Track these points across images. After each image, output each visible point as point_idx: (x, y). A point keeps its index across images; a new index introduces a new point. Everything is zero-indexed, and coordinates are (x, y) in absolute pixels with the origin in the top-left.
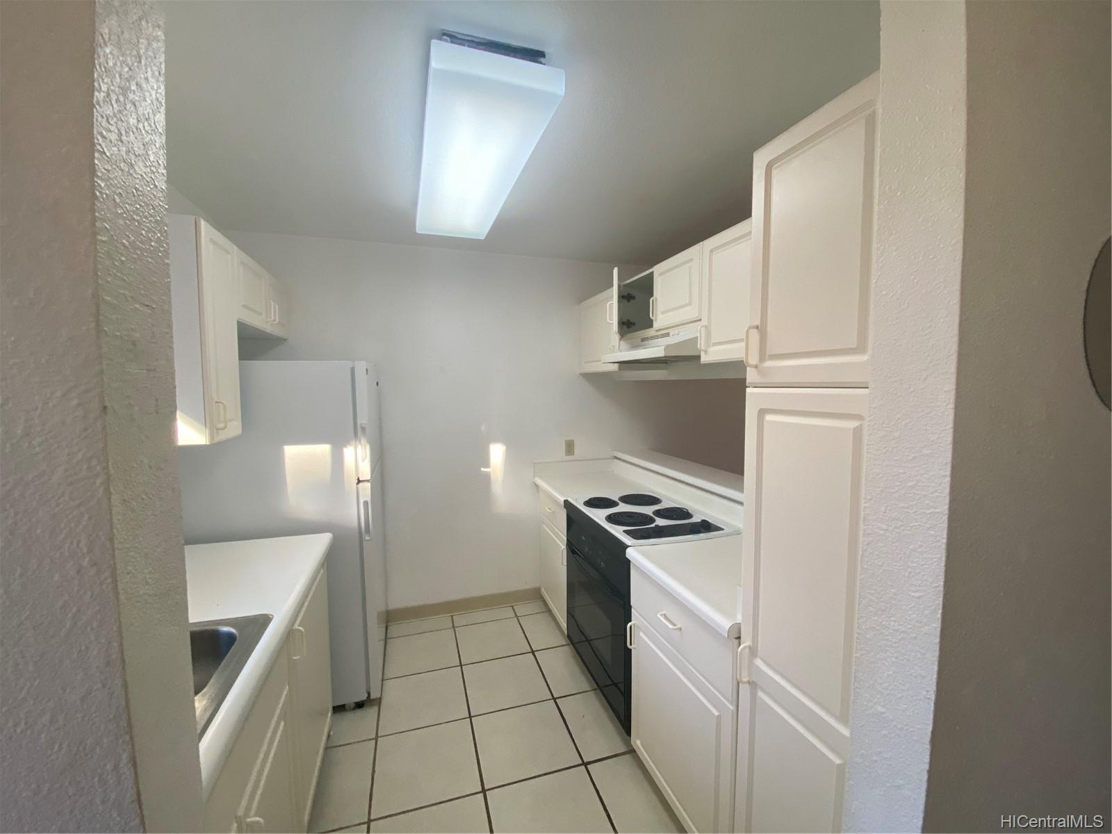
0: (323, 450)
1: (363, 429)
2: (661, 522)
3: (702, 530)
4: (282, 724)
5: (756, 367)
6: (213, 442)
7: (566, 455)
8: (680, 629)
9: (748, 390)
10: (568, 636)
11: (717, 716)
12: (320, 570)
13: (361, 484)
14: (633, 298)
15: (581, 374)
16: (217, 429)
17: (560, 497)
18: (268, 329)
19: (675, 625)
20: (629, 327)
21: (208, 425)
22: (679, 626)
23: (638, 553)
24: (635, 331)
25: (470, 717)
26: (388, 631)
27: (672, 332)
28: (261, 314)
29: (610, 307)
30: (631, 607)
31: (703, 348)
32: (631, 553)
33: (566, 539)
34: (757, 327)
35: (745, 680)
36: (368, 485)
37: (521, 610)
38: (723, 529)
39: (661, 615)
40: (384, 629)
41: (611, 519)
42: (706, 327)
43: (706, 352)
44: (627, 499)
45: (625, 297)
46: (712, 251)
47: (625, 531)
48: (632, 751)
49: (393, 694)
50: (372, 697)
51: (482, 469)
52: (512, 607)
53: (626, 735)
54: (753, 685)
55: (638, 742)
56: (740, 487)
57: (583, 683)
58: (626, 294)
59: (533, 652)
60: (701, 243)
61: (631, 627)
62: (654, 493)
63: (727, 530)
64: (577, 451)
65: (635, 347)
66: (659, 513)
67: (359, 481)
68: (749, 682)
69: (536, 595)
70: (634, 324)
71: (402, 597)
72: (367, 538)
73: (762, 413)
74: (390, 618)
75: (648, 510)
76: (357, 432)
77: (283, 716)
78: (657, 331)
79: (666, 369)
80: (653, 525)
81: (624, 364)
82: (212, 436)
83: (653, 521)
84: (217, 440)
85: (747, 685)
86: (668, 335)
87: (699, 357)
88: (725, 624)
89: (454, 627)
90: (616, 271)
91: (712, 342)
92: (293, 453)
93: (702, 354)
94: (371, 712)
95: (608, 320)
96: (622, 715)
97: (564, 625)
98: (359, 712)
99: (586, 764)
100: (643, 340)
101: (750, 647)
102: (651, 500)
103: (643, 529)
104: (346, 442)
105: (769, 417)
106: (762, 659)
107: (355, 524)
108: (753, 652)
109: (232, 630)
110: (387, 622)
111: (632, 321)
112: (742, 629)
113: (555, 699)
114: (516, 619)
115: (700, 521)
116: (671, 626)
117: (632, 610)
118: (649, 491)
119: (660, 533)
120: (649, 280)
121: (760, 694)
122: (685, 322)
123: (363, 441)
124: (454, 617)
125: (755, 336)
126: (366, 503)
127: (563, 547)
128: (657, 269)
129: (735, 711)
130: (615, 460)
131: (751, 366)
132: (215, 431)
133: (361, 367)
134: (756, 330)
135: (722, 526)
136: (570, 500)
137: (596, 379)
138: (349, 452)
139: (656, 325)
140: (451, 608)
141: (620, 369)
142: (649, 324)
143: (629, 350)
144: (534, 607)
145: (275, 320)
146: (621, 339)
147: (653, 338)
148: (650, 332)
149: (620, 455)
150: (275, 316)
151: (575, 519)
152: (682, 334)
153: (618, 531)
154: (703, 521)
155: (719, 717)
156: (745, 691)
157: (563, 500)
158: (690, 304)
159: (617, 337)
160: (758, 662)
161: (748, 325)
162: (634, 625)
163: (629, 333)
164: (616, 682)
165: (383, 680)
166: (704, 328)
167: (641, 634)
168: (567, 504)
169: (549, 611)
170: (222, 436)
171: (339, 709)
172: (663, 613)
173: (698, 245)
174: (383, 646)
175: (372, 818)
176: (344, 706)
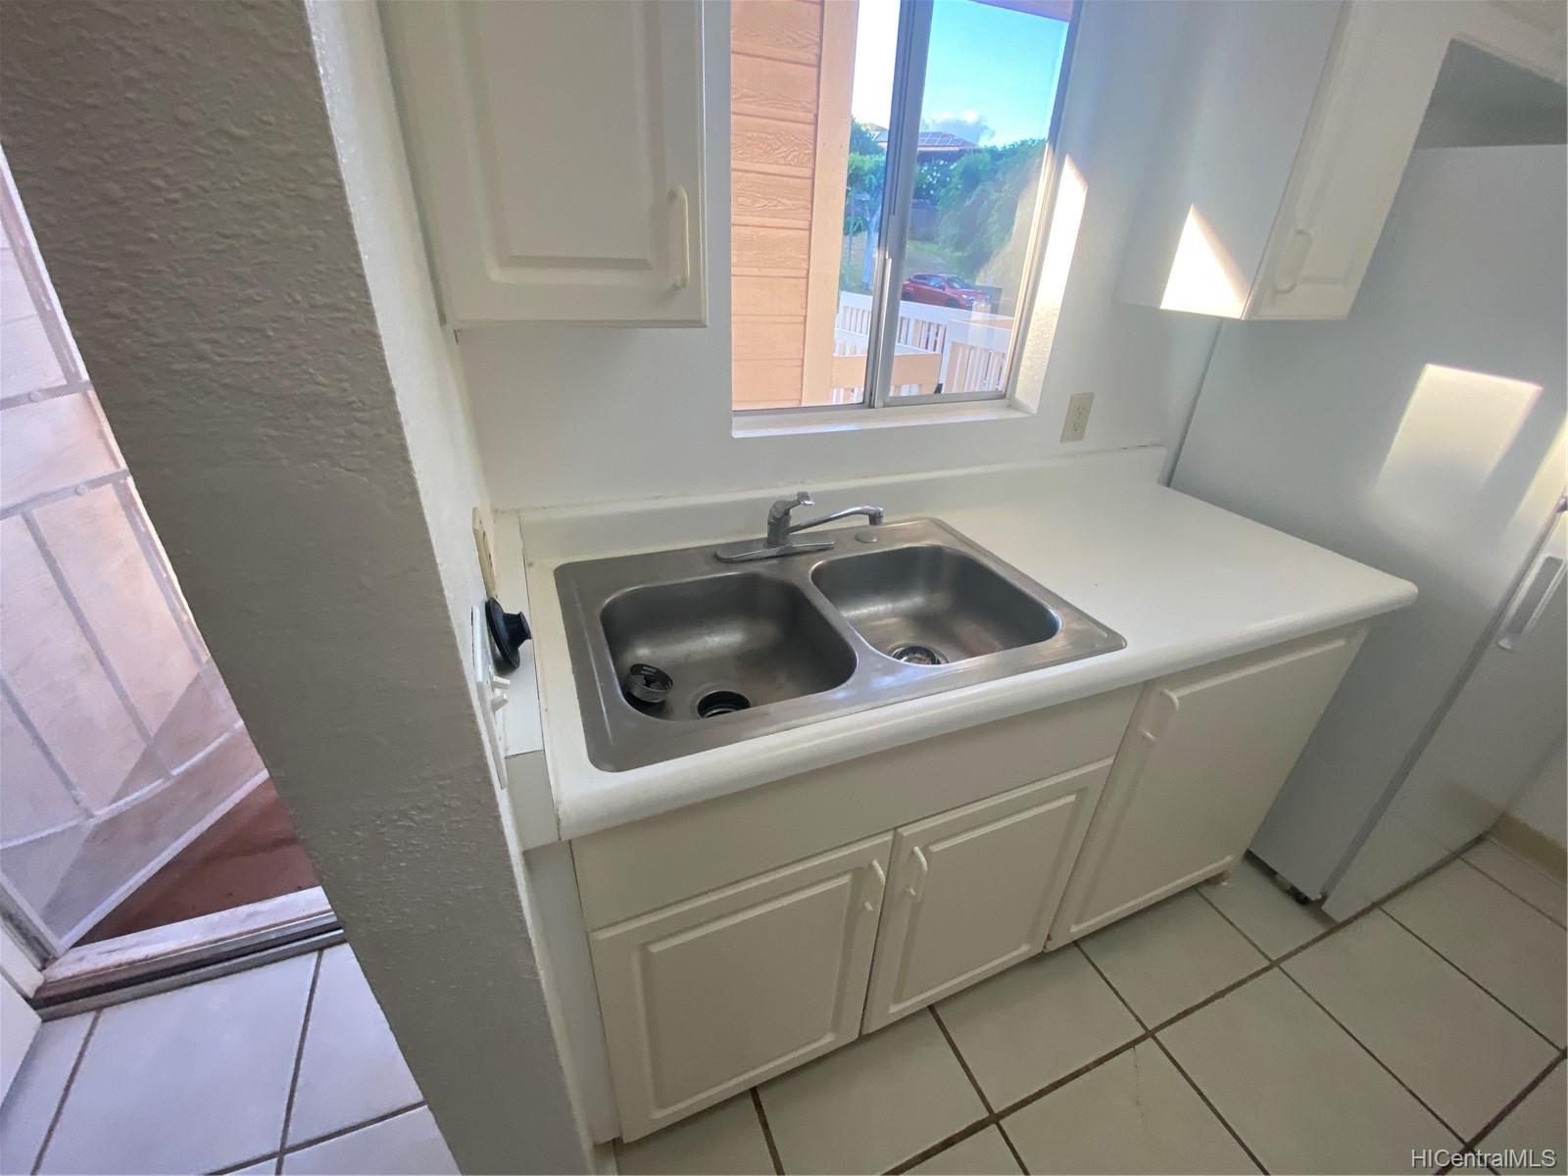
16: (1275, 293)
26: (1476, 846)
50: (1326, 909)
72: (1507, 644)
84: (1263, 315)
94: (1303, 926)
109: (1060, 623)
110: (1488, 832)
126: (1551, 564)
132: (1267, 292)
165: (1375, 906)
171: (1258, 864)
174: (1433, 861)
175: (1157, 1035)
176: (1275, 873)
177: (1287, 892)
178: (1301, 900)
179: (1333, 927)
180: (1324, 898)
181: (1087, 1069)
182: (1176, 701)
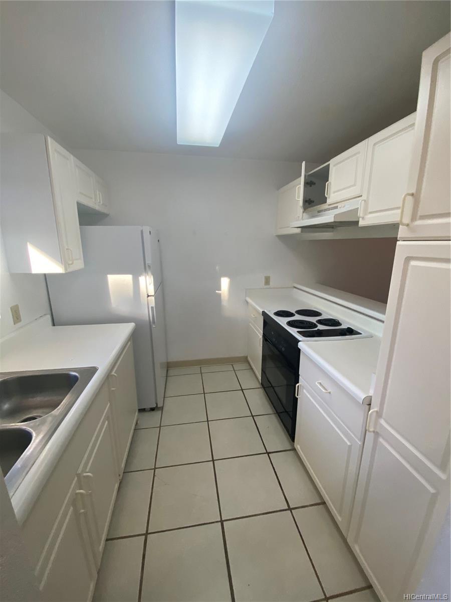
0: (128, 278)
1: (149, 266)
2: (321, 327)
3: (348, 334)
4: (107, 422)
5: (408, 225)
6: (67, 272)
7: (265, 285)
8: (330, 393)
9: (398, 243)
10: (262, 383)
11: (349, 445)
12: (128, 342)
13: (149, 298)
14: (315, 184)
15: (277, 236)
16: (69, 264)
17: (259, 309)
18: (97, 207)
19: (326, 390)
20: (309, 204)
21: (63, 262)
22: (329, 391)
23: (306, 345)
24: (314, 206)
25: (208, 421)
26: (169, 372)
27: (339, 205)
28: (92, 198)
29: (299, 189)
30: (299, 375)
31: (361, 215)
32: (301, 345)
33: (262, 332)
34: (412, 195)
35: (372, 430)
36: (153, 298)
37: (237, 367)
38: (361, 334)
39: (318, 383)
40: (166, 371)
41: (290, 324)
42: (365, 201)
43: (363, 218)
44: (300, 312)
45: (308, 184)
46: (375, 145)
47: (298, 332)
48: (294, 449)
49: (169, 405)
50: (158, 406)
51: (217, 291)
52: (232, 365)
53: (291, 441)
54: (377, 434)
55: (299, 447)
56: (383, 312)
57: (268, 409)
58: (309, 181)
59: (242, 390)
60: (367, 139)
61: (298, 386)
62: (317, 309)
63: (364, 334)
64: (271, 283)
65: (313, 216)
66: (320, 322)
67: (148, 296)
68: (374, 432)
69: (245, 360)
70: (313, 202)
71: (175, 357)
72: (154, 326)
73: (408, 259)
74: (169, 366)
75: (313, 320)
76: (146, 268)
77: (107, 418)
78: (329, 205)
79: (332, 232)
80: (316, 329)
81: (304, 228)
82: (66, 269)
83: (316, 326)
84: (69, 270)
85: (372, 434)
86: (336, 207)
87: (357, 222)
88: (362, 396)
89: (201, 373)
90: (304, 164)
91: (369, 211)
92: (113, 279)
93: (360, 220)
94: (157, 414)
95: (296, 198)
96: (291, 431)
97: (260, 378)
98: (153, 413)
99: (268, 453)
100: (319, 212)
101: (377, 412)
102: (316, 314)
103: (310, 331)
104: (140, 275)
105: (413, 263)
106: (384, 419)
107: (148, 319)
108: (379, 414)
109: (77, 374)
110: (168, 368)
111: (312, 200)
112: (372, 399)
113: (253, 416)
114: (233, 371)
115: (346, 328)
116: (324, 390)
117: (300, 377)
118: (315, 308)
119: (320, 334)
120: (327, 169)
121: (381, 440)
122: (349, 198)
123: (150, 273)
124: (202, 368)
125: (410, 201)
126: (152, 308)
127: (261, 337)
128: (332, 162)
129: (362, 446)
130: (295, 289)
131: (403, 225)
132: (67, 265)
133: (146, 229)
134: (410, 197)
135: (361, 332)
136: (266, 311)
137: (286, 239)
138: (142, 279)
139: (329, 201)
140: (201, 363)
141: (302, 232)
142: (324, 200)
143: (308, 219)
144: (244, 366)
145: (100, 202)
146: (303, 212)
147: (326, 210)
148: (324, 206)
149: (296, 285)
150: (100, 200)
151: (268, 322)
152: (346, 206)
153: (294, 331)
154: (348, 328)
155: (350, 447)
156: (370, 437)
157: (261, 311)
158: (354, 185)
159: (301, 210)
160: (382, 422)
161: (406, 193)
162: (301, 385)
163: (309, 207)
164: (287, 410)
165: (164, 397)
166: (363, 202)
167: (305, 391)
168: (264, 314)
169: (252, 369)
170: (72, 269)
171: (142, 410)
172: (320, 382)
173: (365, 140)
174: (165, 380)
175: (156, 467)
176: (144, 409)
177: (150, 411)
178: (152, 409)
179: (162, 409)
180: (157, 404)
181: (152, 493)
182: (115, 374)
